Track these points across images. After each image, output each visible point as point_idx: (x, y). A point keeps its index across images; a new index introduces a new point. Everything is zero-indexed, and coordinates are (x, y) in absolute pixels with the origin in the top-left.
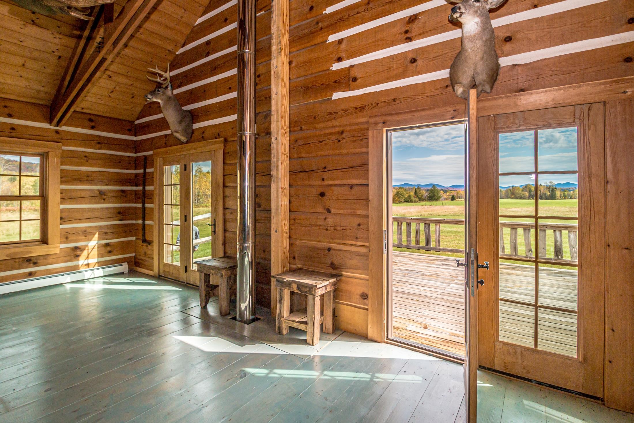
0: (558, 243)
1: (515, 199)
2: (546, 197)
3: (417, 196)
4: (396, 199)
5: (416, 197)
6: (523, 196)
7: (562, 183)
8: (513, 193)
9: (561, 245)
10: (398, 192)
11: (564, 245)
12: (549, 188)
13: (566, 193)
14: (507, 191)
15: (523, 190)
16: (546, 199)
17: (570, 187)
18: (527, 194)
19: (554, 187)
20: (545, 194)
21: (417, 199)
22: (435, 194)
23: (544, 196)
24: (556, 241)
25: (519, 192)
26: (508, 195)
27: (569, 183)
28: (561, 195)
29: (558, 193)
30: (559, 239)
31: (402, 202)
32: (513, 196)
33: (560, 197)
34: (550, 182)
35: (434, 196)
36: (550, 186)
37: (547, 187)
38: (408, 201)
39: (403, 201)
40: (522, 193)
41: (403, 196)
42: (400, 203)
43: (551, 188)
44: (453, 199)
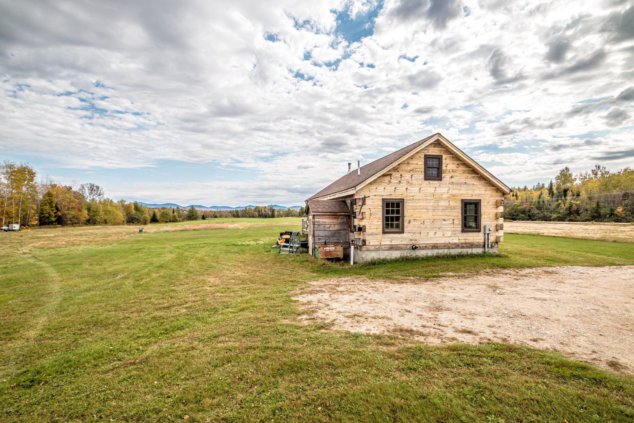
2: (269, 216)
4: (162, 219)
6: (254, 215)
28: (278, 214)
35: (193, 215)
37: (269, 209)
38: (173, 220)
42: (165, 223)
43: (272, 209)
44: (203, 218)
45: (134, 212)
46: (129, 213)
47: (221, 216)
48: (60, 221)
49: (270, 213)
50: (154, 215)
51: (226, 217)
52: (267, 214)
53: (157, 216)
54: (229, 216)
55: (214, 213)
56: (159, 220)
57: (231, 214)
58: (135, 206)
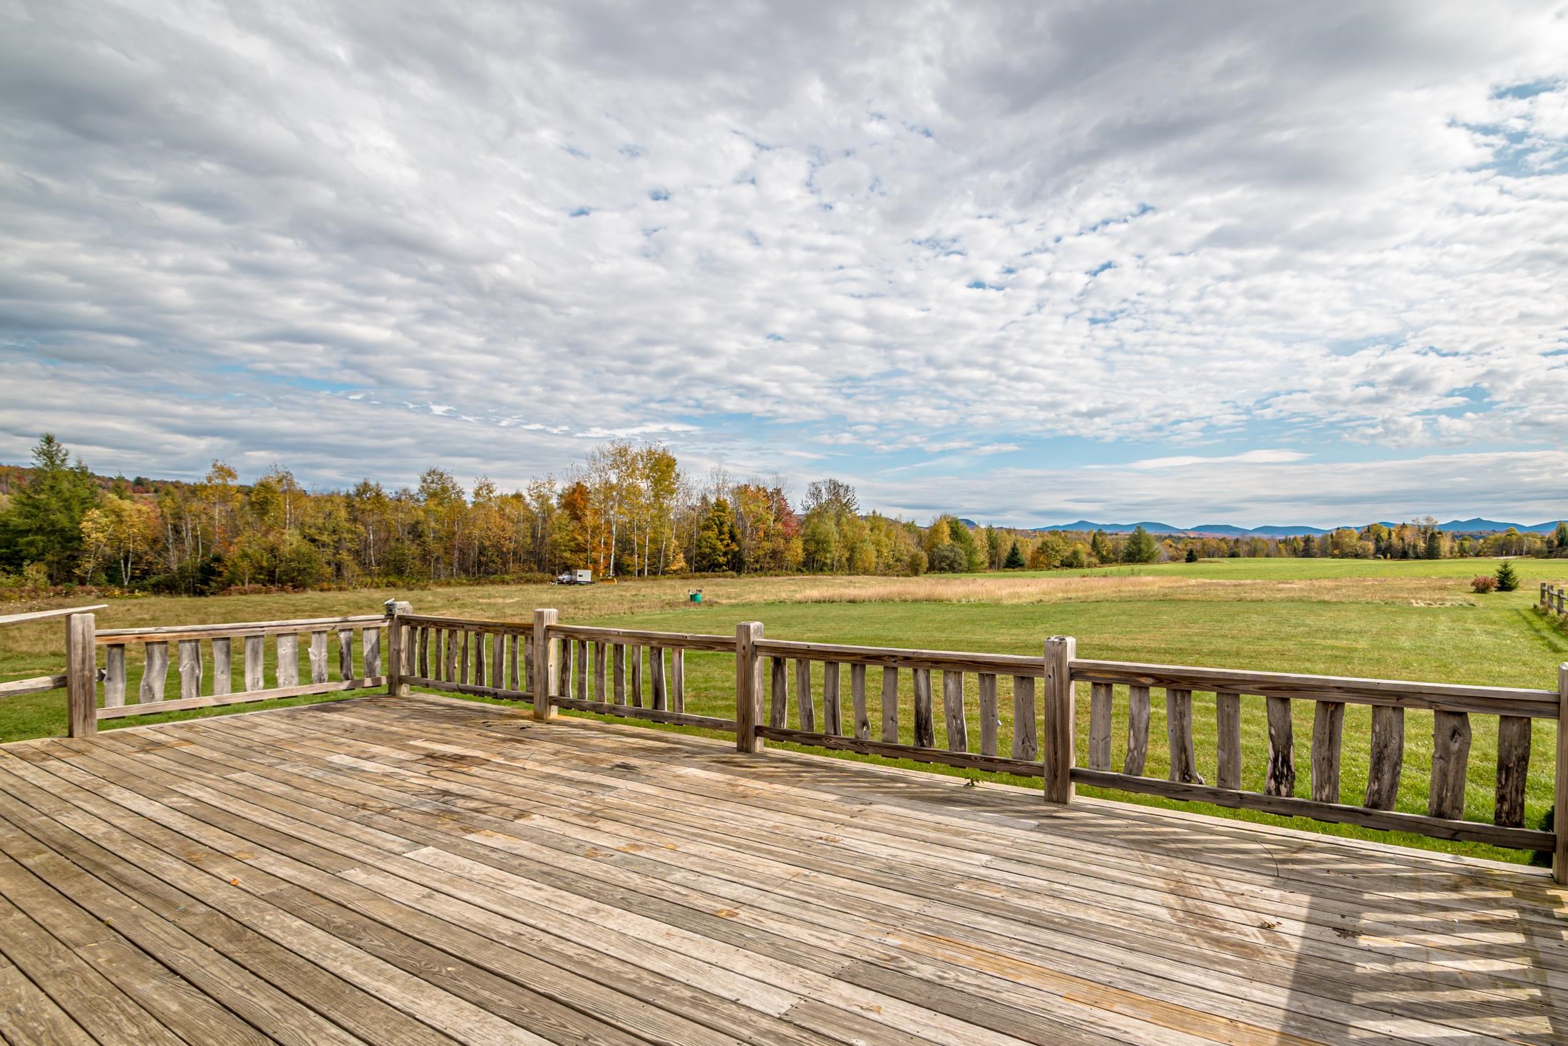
0: (923, 705)
1: (1342, 558)
2: (1415, 553)
3: (1098, 552)
4: (1041, 559)
5: (1094, 553)
6: (1360, 551)
7: (1463, 519)
8: (1336, 545)
9: (928, 710)
10: (1045, 544)
11: (933, 709)
12: (1425, 533)
13: (1467, 544)
14: (1324, 539)
15: (1360, 538)
16: (1418, 557)
17: (1481, 530)
18: (1371, 546)
19: (1436, 530)
20: (1415, 547)
21: (1094, 560)
22: (1143, 546)
23: (1411, 552)
24: (918, 699)
25: (1353, 541)
26: (1327, 548)
27: (1479, 519)
28: (1452, 548)
29: (1445, 544)
30: (923, 691)
31: (1055, 567)
32: (1336, 552)
33: (1451, 553)
34: (1427, 519)
35: (1140, 550)
36: (1426, 528)
37: (1419, 530)
38: (1072, 564)
39: (1057, 563)
40: (1360, 543)
41: (1057, 551)
42: (1049, 569)
43: (1429, 532)
44: (1191, 558)
45: (947, 541)
46: (935, 545)
47: (1253, 553)
48: (737, 565)
49: (1422, 545)
50: (1014, 551)
51: (1268, 556)
52: (1409, 545)
53: (1020, 551)
54: (1279, 554)
55: (1232, 544)
56: (1027, 563)
57: (1288, 548)
58: (952, 528)
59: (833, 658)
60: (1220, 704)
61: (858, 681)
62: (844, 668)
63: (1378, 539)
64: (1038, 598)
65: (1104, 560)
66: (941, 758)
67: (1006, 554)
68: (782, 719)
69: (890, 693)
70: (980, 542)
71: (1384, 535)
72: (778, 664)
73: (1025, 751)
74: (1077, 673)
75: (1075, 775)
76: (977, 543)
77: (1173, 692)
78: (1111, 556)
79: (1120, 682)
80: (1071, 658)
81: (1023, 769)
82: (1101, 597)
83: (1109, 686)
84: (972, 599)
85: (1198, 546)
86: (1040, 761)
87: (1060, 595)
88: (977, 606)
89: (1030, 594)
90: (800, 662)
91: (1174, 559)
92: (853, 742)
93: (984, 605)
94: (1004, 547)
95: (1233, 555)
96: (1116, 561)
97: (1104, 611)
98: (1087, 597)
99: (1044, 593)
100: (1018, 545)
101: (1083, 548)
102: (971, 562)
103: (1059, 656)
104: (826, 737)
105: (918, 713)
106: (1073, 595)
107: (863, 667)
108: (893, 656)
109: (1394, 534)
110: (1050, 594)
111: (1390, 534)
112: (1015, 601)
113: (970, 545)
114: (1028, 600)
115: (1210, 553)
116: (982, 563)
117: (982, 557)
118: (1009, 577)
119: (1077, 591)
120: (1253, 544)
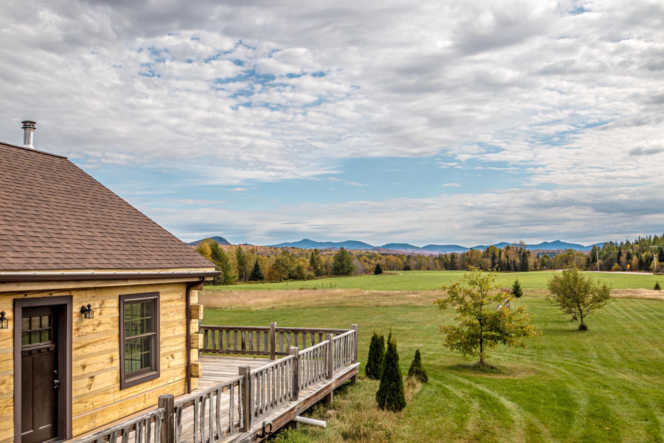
0: (244, 340)
2: (515, 267)
3: (315, 267)
4: (275, 273)
5: (312, 268)
6: (483, 265)
7: (550, 241)
9: (245, 341)
10: (278, 261)
12: (520, 253)
14: (463, 256)
15: (484, 255)
16: (516, 270)
18: (489, 261)
19: (526, 250)
20: (514, 262)
21: (312, 274)
22: (344, 262)
23: (512, 266)
26: (464, 263)
27: (558, 241)
28: (535, 263)
29: (531, 261)
30: (244, 337)
33: (535, 267)
35: (343, 266)
36: (520, 248)
37: (517, 250)
38: (296, 276)
39: (286, 276)
41: (286, 267)
42: (281, 281)
43: (522, 252)
44: (378, 271)
47: (418, 268)
49: (518, 261)
50: (257, 267)
51: (428, 269)
52: (511, 261)
53: (261, 267)
54: (435, 268)
55: (405, 259)
56: (266, 276)
57: (442, 262)
58: (213, 250)
59: (221, 329)
60: (303, 336)
61: (228, 335)
62: (224, 332)
63: (494, 257)
64: (272, 306)
65: (319, 274)
66: (248, 353)
67: (251, 269)
68: (207, 346)
69: (235, 338)
70: (232, 261)
71: (497, 254)
72: (206, 331)
73: (266, 349)
74: (277, 330)
75: (276, 353)
76: (231, 261)
77: (295, 333)
78: (324, 269)
79: (285, 332)
80: (276, 327)
81: (266, 353)
82: (307, 304)
83: (283, 333)
84: (234, 307)
85: (383, 262)
86: (269, 351)
87: (285, 304)
88: (237, 312)
89: (267, 303)
90: (212, 331)
91: (366, 272)
92: (227, 351)
93: (242, 311)
94: (249, 264)
95: (407, 268)
96: (327, 274)
97: (305, 314)
98: (300, 305)
99: (275, 303)
100: (259, 262)
101: (305, 263)
102: (226, 276)
103: (273, 327)
104: (219, 350)
105: (242, 342)
106: (291, 304)
107: (229, 331)
108: (236, 328)
109: (503, 253)
110: (278, 303)
111: (500, 254)
112: (259, 308)
113: (226, 263)
114: (266, 307)
115: (392, 267)
116: (234, 277)
117: (233, 273)
118: (253, 288)
119: (295, 300)
120: (419, 260)
